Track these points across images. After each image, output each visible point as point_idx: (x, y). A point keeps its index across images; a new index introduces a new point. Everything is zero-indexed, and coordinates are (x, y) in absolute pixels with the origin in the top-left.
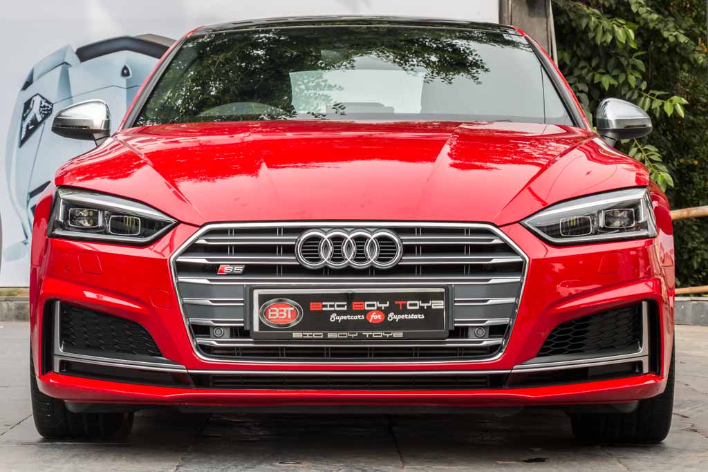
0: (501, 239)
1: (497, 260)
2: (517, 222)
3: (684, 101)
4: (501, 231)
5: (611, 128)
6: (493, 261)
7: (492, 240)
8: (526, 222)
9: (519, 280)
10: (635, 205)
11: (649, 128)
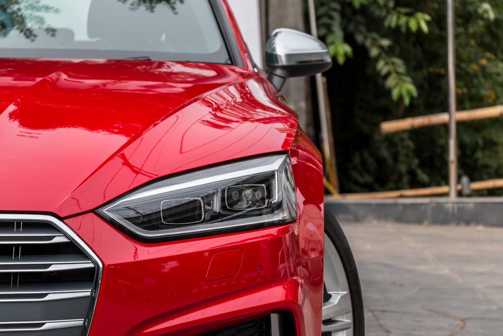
0: (66, 235)
1: (57, 266)
2: (92, 211)
3: (428, 17)
4: (66, 224)
5: (280, 64)
6: (51, 269)
7: (53, 237)
8: (105, 211)
9: (89, 294)
10: (267, 179)
11: (327, 64)
